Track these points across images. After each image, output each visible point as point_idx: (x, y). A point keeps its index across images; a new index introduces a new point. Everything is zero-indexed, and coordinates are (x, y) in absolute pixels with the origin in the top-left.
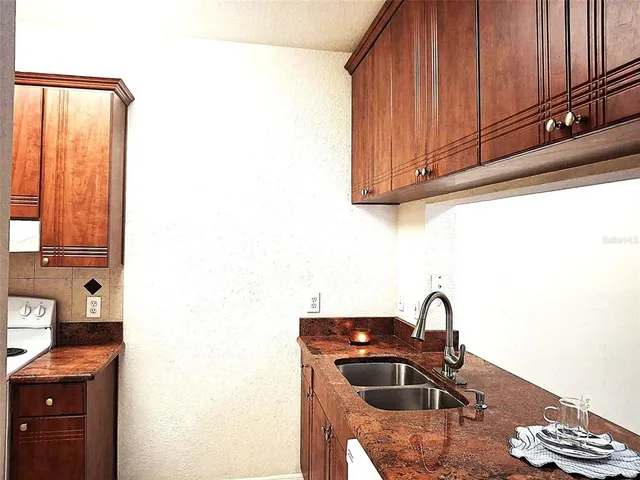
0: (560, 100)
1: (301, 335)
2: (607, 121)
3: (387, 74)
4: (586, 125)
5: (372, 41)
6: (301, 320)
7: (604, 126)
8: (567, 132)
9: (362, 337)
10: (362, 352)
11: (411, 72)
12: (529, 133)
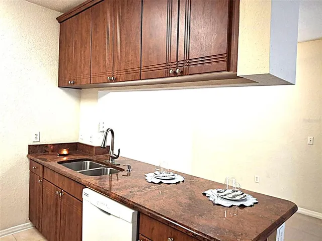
0: (173, 64)
1: (29, 153)
2: (189, 73)
3: (88, 31)
4: (182, 73)
5: (78, 12)
6: (29, 146)
7: (187, 75)
8: (175, 74)
9: (65, 152)
10: (65, 159)
11: (105, 34)
12: (162, 72)
